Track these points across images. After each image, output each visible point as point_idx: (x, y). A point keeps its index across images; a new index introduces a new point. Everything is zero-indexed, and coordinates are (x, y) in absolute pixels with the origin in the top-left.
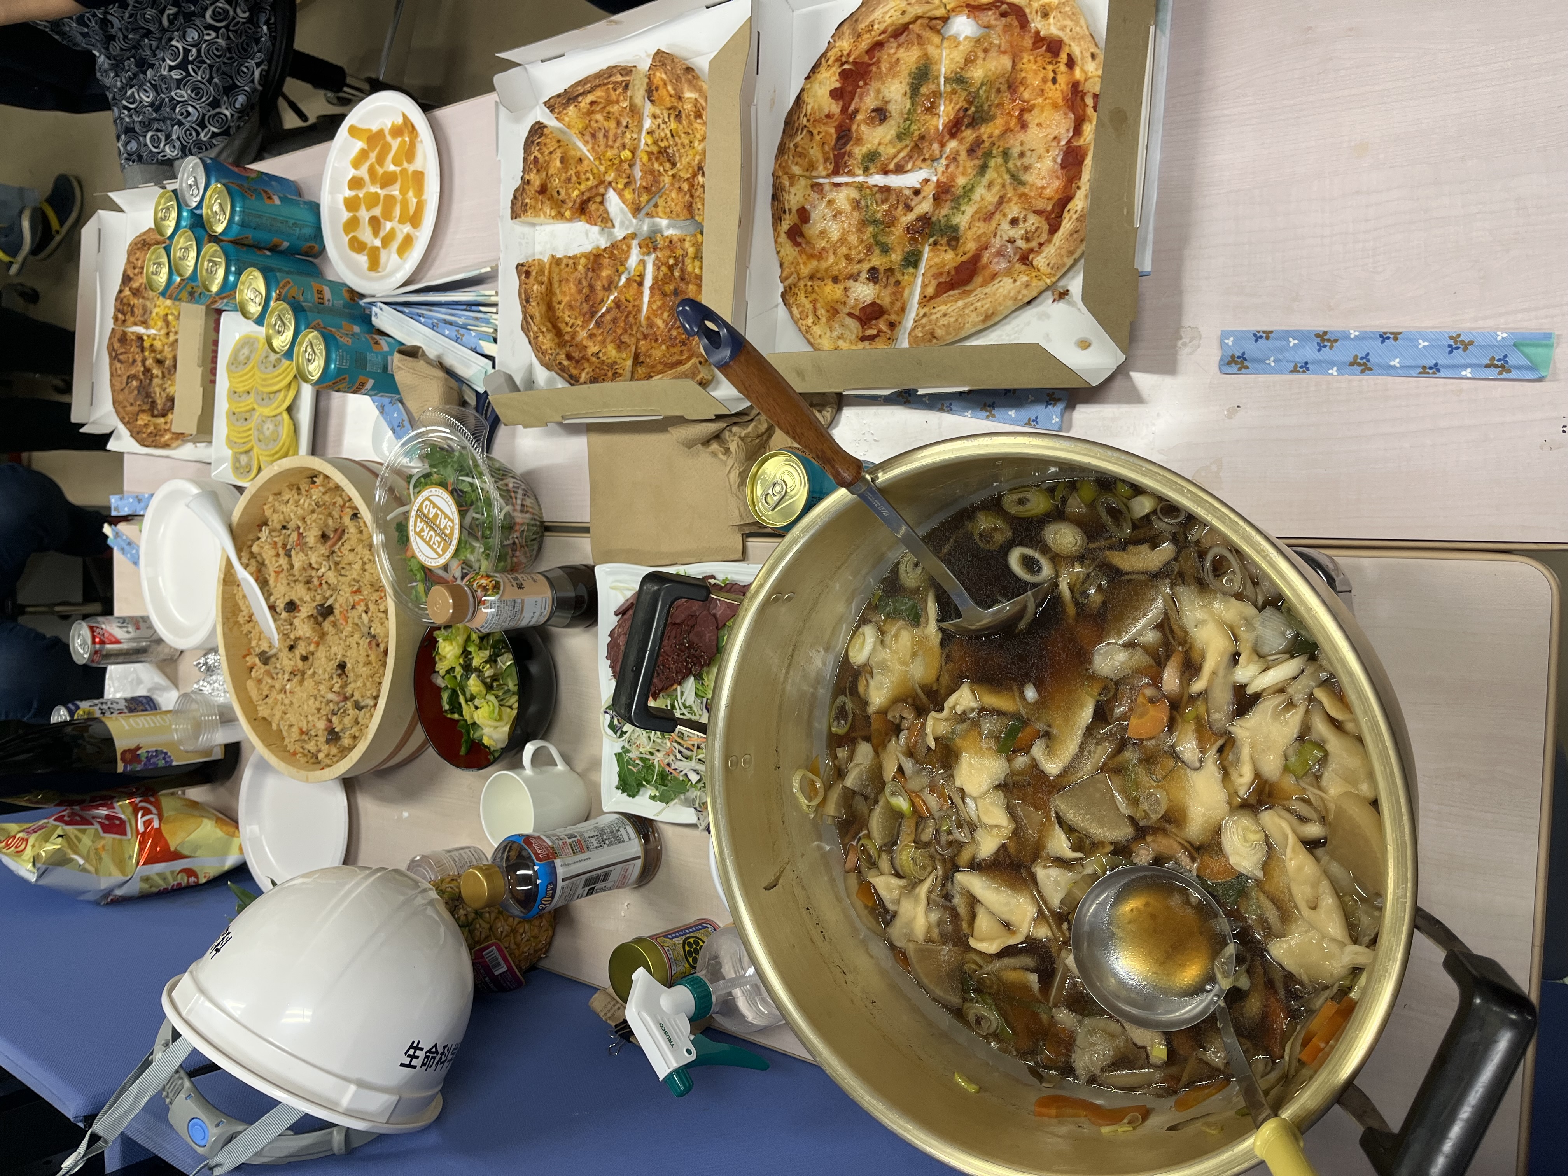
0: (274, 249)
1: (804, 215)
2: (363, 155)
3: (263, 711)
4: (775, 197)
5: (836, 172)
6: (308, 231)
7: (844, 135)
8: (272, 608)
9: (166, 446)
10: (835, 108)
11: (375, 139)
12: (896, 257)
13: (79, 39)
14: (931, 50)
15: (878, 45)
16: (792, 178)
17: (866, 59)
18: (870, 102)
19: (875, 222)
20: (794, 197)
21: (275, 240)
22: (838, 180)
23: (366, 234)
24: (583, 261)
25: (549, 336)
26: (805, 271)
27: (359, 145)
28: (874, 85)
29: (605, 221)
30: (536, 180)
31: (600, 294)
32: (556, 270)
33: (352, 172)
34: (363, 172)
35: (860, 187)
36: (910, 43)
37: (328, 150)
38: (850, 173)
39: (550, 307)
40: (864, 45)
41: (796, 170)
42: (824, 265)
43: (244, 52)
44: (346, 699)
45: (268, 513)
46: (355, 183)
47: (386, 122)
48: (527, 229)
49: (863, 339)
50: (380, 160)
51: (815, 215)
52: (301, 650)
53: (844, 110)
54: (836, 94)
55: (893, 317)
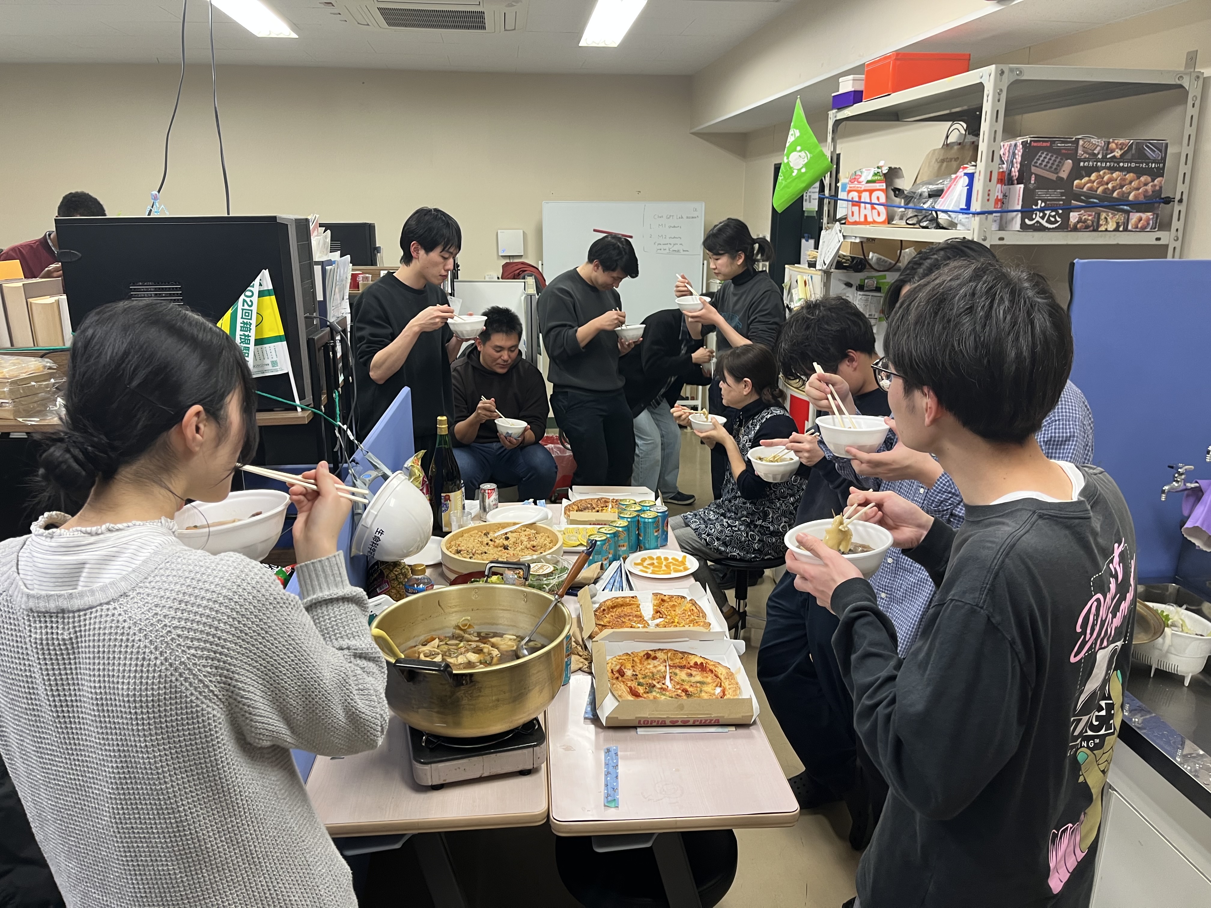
0: (639, 535)
1: (655, 658)
2: (677, 560)
3: (466, 535)
4: (659, 649)
5: (670, 666)
6: (647, 546)
7: (682, 667)
8: (506, 533)
9: (565, 513)
10: (692, 664)
11: (683, 563)
12: (641, 680)
13: (726, 491)
14: (710, 685)
15: (711, 671)
16: (667, 653)
17: (708, 670)
18: (694, 673)
19: (653, 676)
20: (659, 655)
21: (642, 534)
22: (668, 667)
23: (648, 562)
24: (639, 613)
25: (611, 604)
26: (635, 659)
27: (680, 559)
28: (700, 673)
29: (654, 618)
30: (665, 598)
31: (627, 618)
32: (635, 606)
33: (670, 558)
34: (670, 560)
35: (665, 672)
36: (713, 679)
37: (676, 550)
38: (670, 669)
39: (622, 605)
40: (711, 667)
41: (669, 654)
42: (638, 664)
43: (742, 549)
44: (473, 555)
45: (541, 534)
46: (666, 559)
47: (688, 564)
48: (650, 599)
49: (612, 670)
50: (674, 564)
51: (655, 662)
52: (490, 543)
53: (691, 667)
54: (696, 664)
55: (620, 678)
